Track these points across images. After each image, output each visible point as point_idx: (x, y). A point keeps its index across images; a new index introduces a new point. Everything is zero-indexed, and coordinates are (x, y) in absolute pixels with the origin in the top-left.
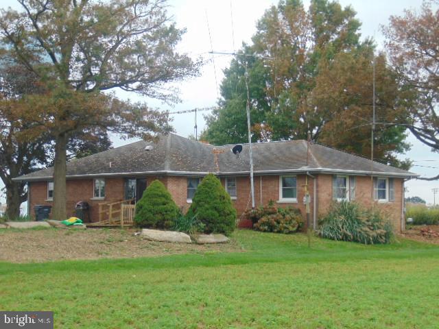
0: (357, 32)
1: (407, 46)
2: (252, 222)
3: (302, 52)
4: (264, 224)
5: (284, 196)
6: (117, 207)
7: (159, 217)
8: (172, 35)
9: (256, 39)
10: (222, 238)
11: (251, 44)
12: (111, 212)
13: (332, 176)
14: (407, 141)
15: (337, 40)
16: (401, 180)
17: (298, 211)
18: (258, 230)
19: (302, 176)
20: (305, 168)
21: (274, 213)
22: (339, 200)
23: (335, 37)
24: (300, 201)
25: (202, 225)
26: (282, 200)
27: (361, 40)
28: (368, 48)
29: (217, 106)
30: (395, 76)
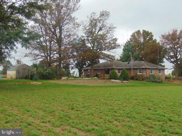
0: (153, 37)
1: (165, 41)
2: (132, 78)
3: (140, 42)
4: (135, 79)
5: (139, 73)
6: (104, 75)
7: (114, 77)
8: (116, 40)
9: (130, 39)
10: (127, 81)
11: (129, 40)
12: (102, 76)
13: (149, 69)
14: (164, 61)
15: (148, 39)
16: (164, 69)
17: (142, 76)
18: (134, 80)
19: (143, 69)
20: (143, 67)
21: (137, 76)
22: (151, 74)
23: (148, 38)
24: (143, 74)
25: (123, 79)
26: (138, 74)
27: (154, 39)
28: (155, 41)
29: (122, 54)
30: (162, 47)
